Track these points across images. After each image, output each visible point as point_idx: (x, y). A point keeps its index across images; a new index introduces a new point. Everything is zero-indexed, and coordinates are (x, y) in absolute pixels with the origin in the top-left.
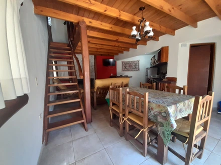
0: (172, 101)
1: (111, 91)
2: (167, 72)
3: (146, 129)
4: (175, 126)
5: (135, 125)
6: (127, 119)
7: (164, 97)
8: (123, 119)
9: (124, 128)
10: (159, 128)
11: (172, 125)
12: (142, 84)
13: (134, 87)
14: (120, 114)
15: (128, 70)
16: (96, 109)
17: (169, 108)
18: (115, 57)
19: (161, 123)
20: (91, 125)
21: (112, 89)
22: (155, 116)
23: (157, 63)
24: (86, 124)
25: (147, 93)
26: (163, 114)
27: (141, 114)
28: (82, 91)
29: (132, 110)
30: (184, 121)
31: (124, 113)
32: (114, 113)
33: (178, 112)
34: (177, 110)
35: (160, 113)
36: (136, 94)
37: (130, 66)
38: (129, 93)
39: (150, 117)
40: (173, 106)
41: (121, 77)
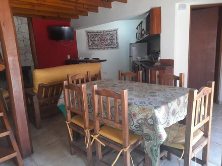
0: (163, 100)
1: (66, 90)
2: (160, 51)
3: (128, 148)
4: (164, 136)
5: (111, 146)
6: (98, 138)
7: (153, 94)
8: (92, 138)
9: (94, 153)
10: (146, 143)
11: (160, 137)
12: (122, 74)
13: (109, 80)
14: (86, 131)
15: (98, 47)
16: (40, 128)
17: (156, 111)
18: (73, 22)
19: (148, 135)
20: (32, 160)
21: (69, 87)
22: (140, 126)
23: (145, 36)
24: (20, 160)
25: (126, 91)
26: (149, 121)
27: (118, 126)
28: (6, 95)
29: (105, 121)
30: (180, 126)
31: (92, 129)
32: (75, 129)
33: (171, 115)
34: (168, 112)
35: (146, 119)
36: (109, 94)
37: (102, 40)
38: (98, 93)
39: (133, 127)
40: (163, 108)
41: (87, 61)
